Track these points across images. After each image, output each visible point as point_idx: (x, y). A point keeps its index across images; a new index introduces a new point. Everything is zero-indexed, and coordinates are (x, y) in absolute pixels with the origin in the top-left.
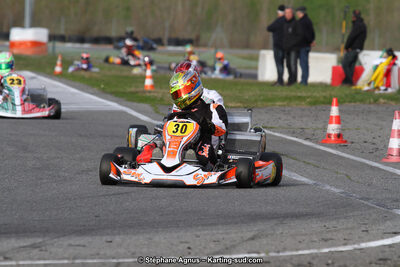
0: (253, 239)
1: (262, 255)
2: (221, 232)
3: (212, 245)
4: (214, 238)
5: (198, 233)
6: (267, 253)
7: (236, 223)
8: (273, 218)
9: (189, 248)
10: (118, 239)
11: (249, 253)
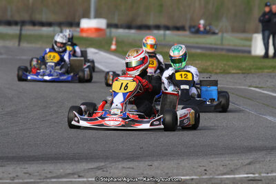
0: (249, 164)
1: (257, 175)
2: (227, 159)
3: (221, 168)
4: (222, 163)
5: (212, 160)
6: (260, 173)
7: (238, 153)
8: (263, 150)
9: (205, 170)
10: (156, 164)
11: (247, 174)
